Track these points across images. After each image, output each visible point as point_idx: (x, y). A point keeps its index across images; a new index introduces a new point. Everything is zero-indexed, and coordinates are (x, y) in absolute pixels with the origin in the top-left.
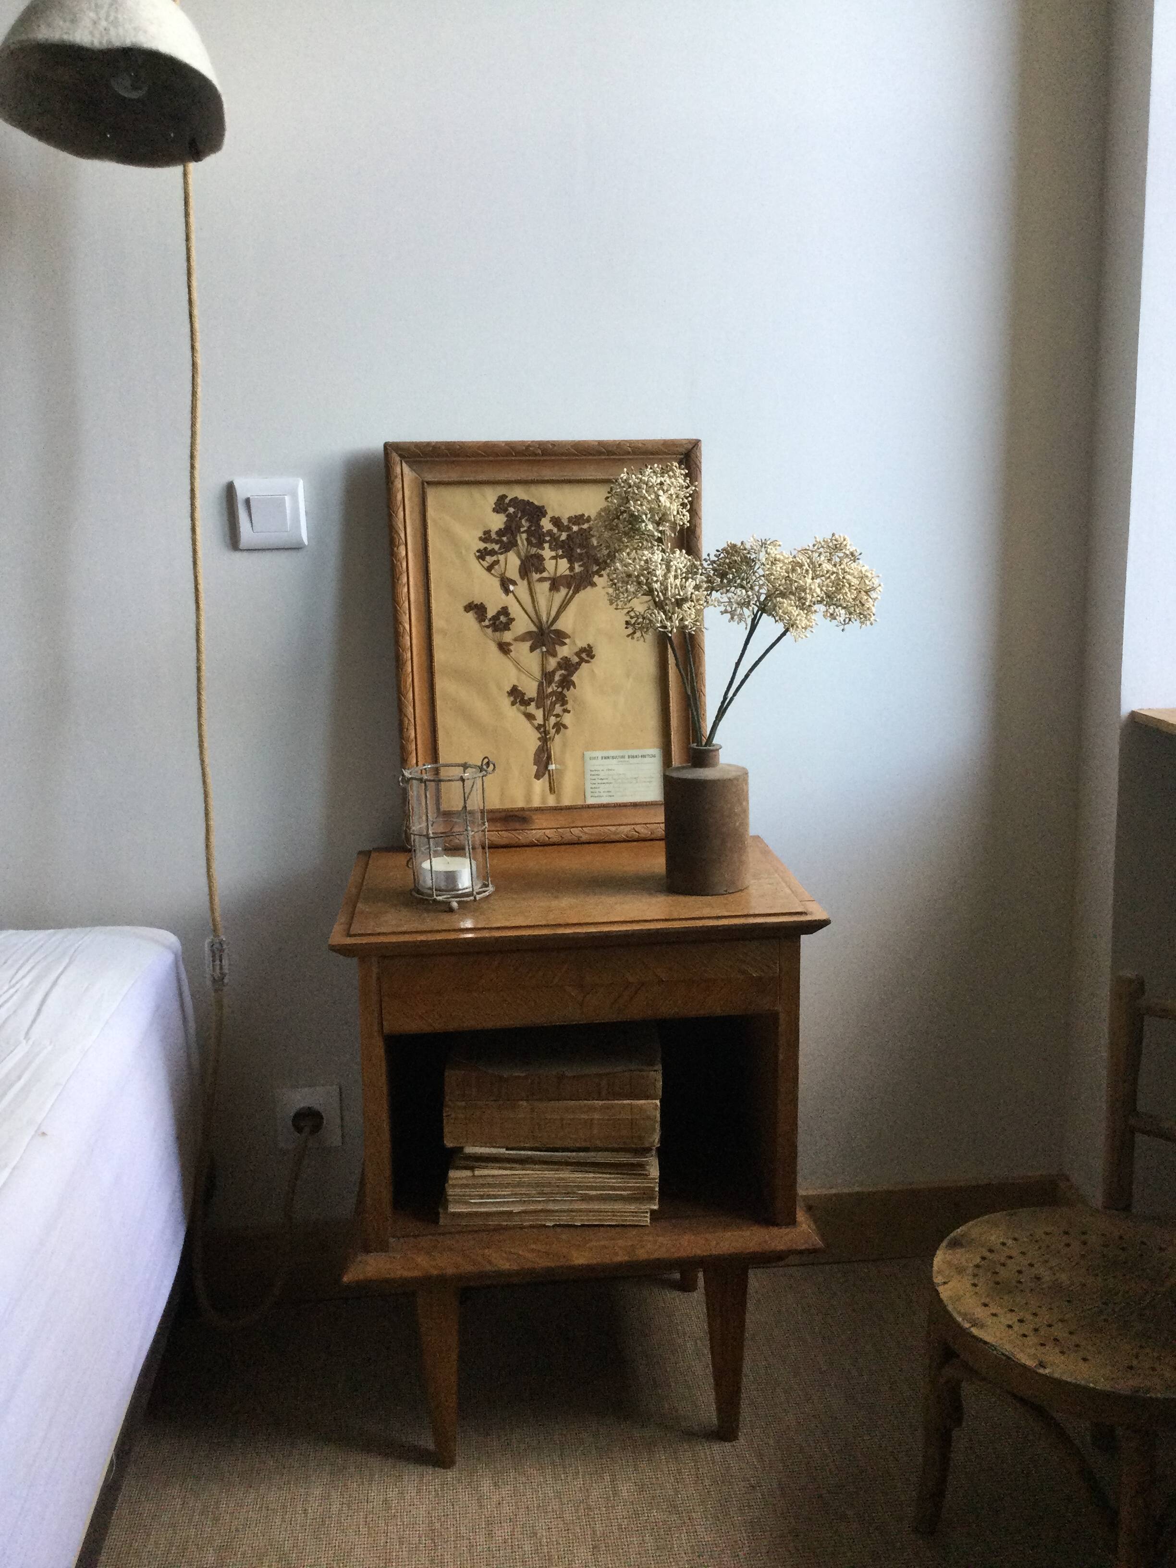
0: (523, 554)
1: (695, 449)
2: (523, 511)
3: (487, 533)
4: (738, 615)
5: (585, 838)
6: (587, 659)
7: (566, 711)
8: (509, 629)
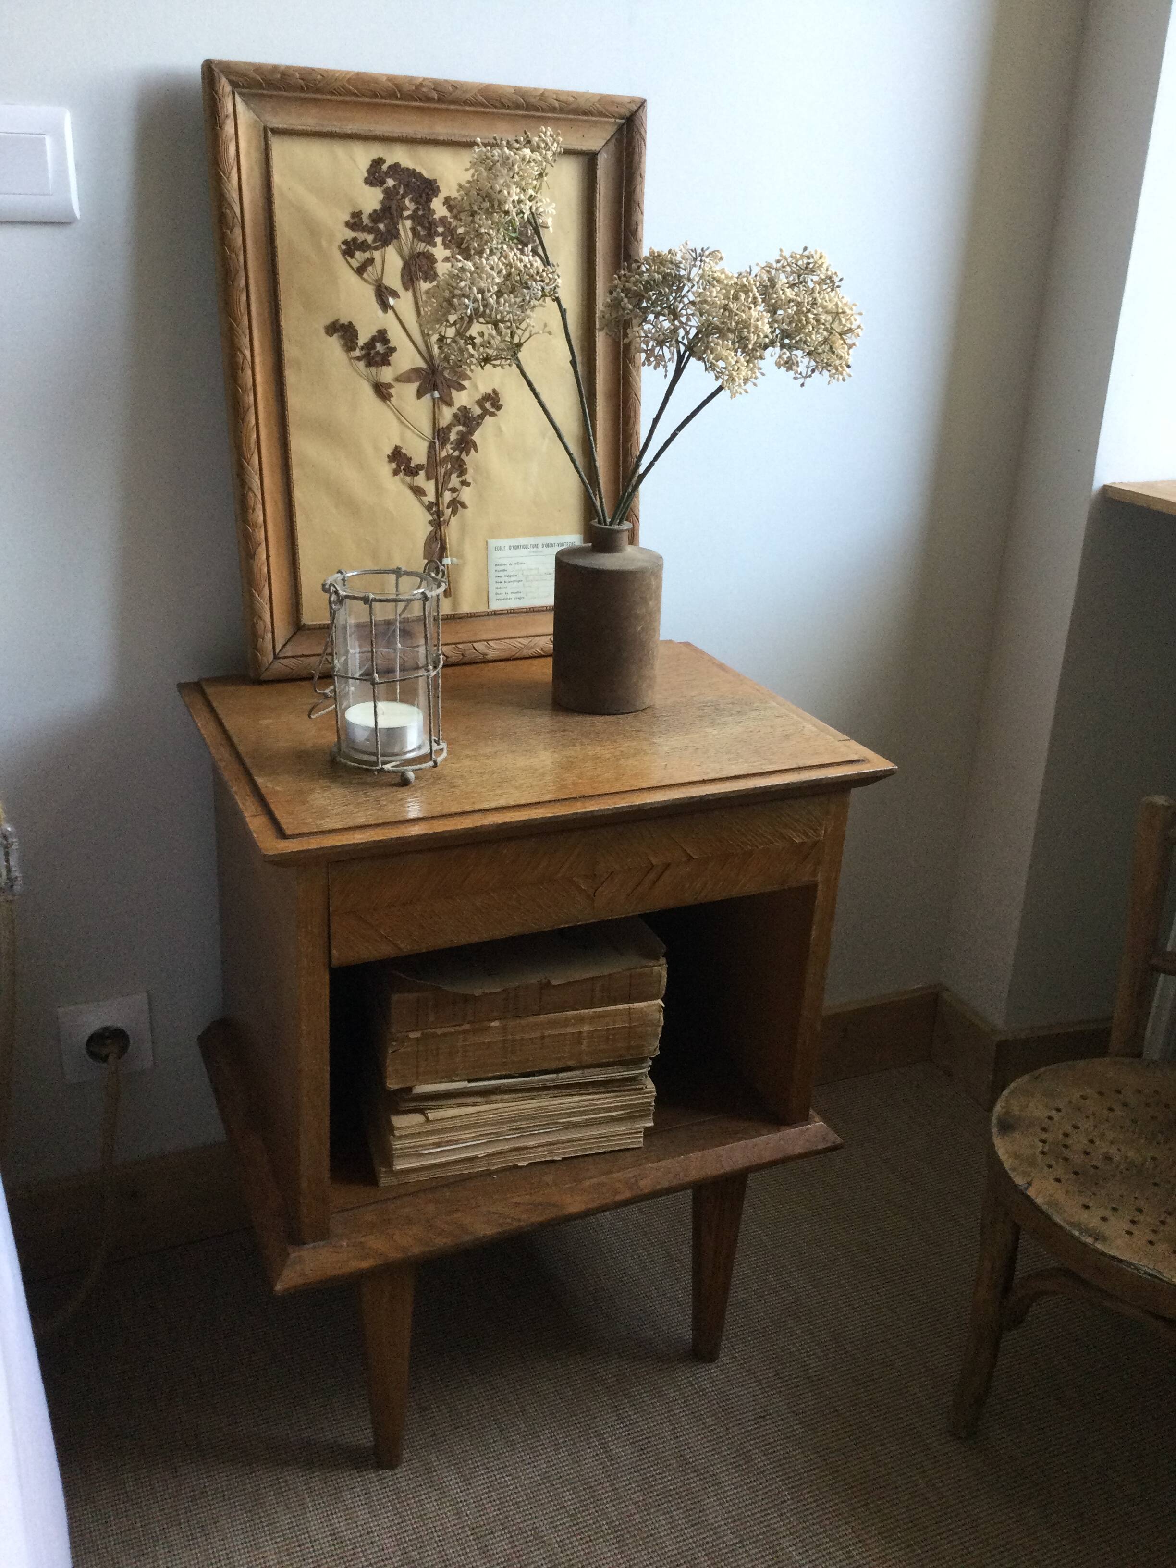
0: (406, 250)
1: (641, 110)
2: (407, 186)
3: (357, 215)
4: (655, 357)
5: (492, 654)
6: (492, 410)
7: (464, 483)
8: (388, 364)
